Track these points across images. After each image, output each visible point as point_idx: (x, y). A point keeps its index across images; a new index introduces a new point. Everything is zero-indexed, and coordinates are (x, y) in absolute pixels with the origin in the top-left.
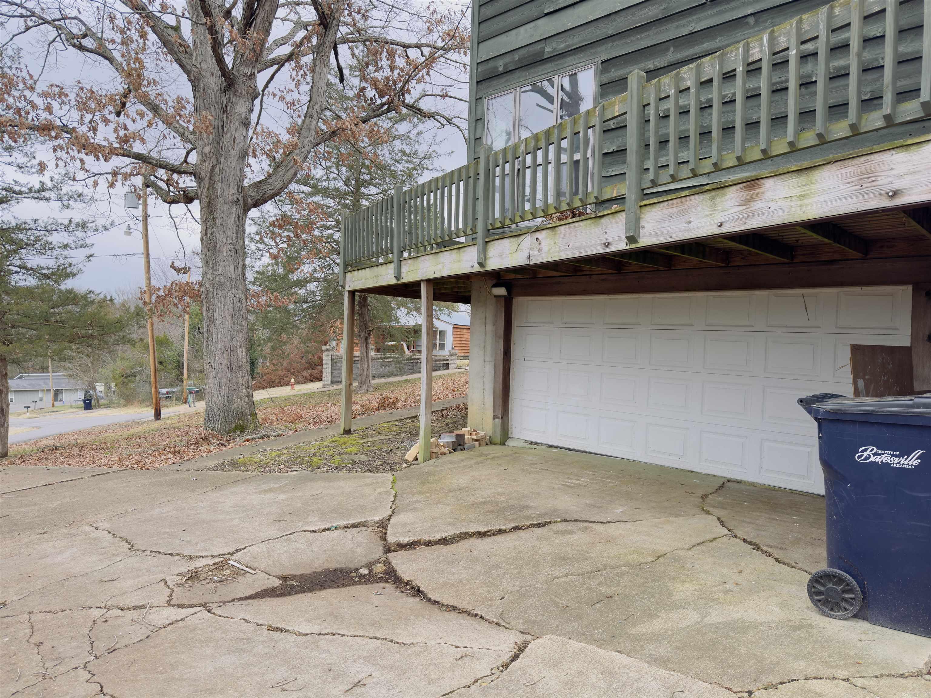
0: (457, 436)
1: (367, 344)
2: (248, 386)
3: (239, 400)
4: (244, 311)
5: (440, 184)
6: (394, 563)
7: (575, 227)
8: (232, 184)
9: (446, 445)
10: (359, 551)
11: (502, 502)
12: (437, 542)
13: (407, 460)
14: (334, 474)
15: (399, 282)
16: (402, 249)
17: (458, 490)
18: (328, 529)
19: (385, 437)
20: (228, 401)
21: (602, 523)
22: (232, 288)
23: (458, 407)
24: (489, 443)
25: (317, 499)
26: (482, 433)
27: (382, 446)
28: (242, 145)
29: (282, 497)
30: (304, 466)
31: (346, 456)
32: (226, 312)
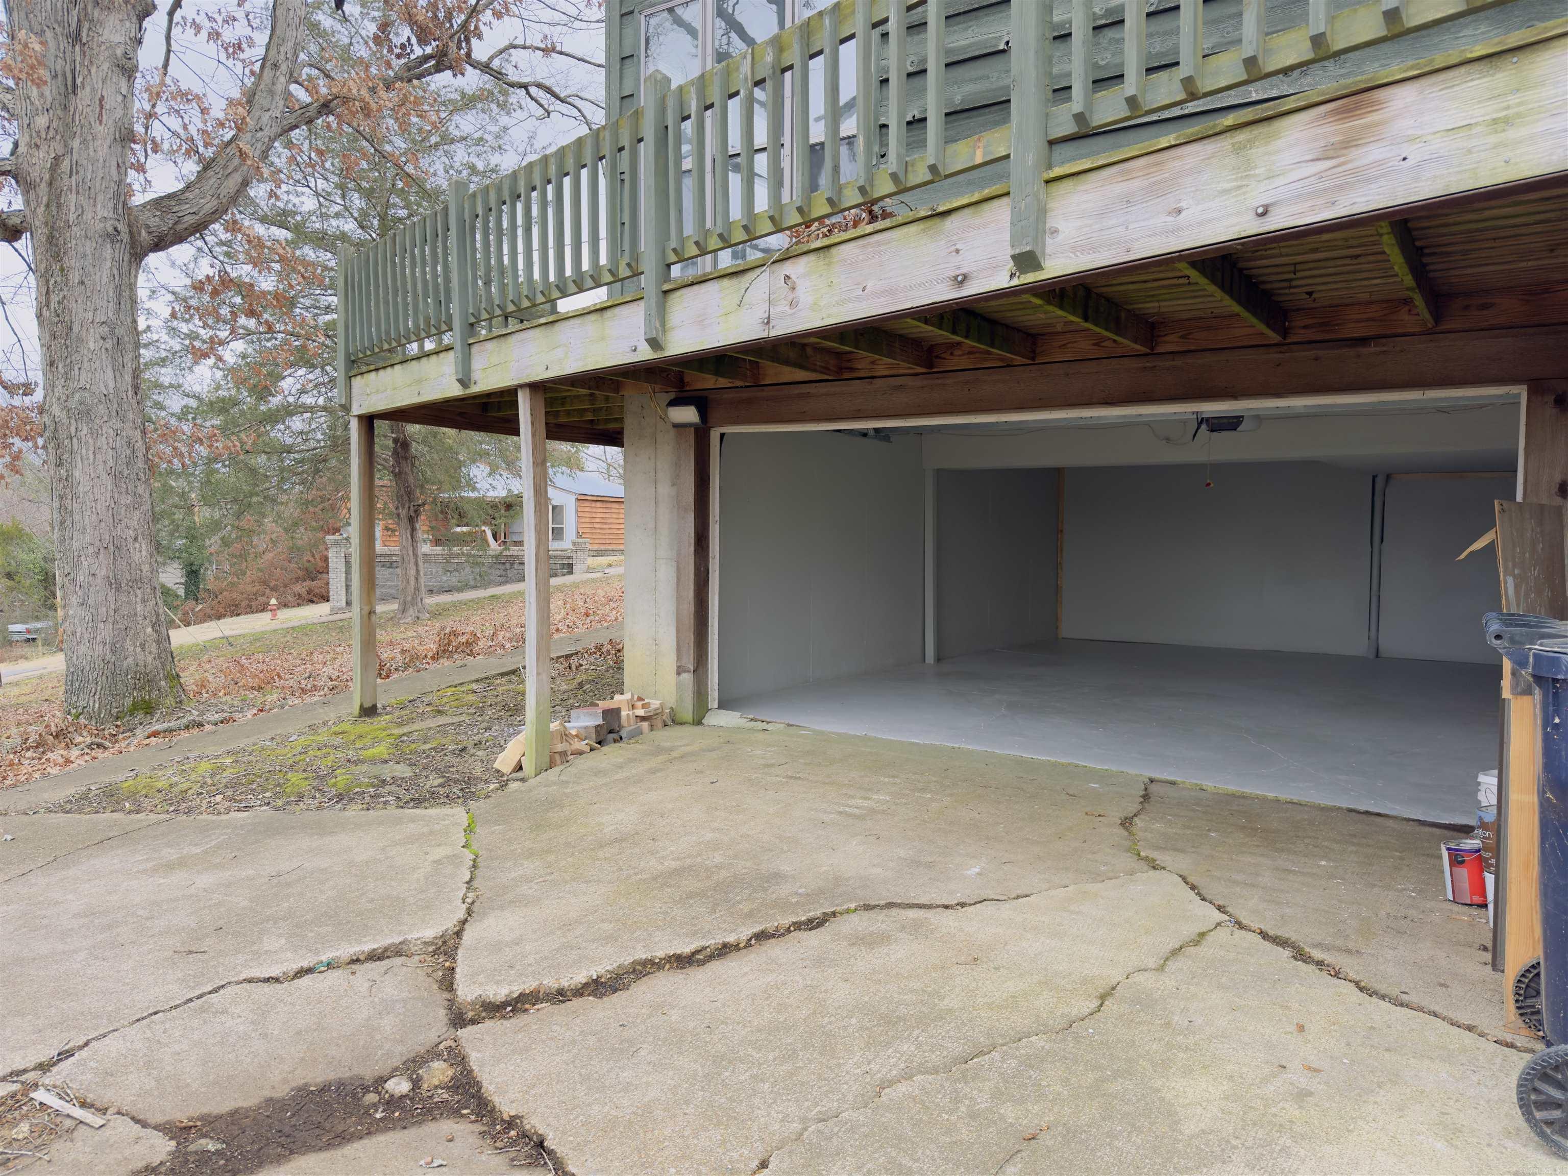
0: (607, 713)
1: (413, 529)
2: (158, 620)
3: (138, 649)
4: (141, 464)
5: (552, 170)
6: (475, 1059)
7: (879, 244)
8: (100, 198)
9: (583, 733)
10: (388, 1024)
11: (719, 867)
12: (579, 992)
13: (498, 771)
14: (331, 814)
15: (468, 391)
16: (472, 320)
17: (616, 840)
18: (309, 971)
19: (448, 720)
20: (113, 652)
21: (946, 907)
22: (110, 416)
23: (599, 648)
24: (669, 722)
25: (288, 885)
26: (655, 704)
27: (444, 741)
28: (119, 113)
29: (205, 880)
30: (268, 794)
31: (364, 768)
32: (101, 467)
